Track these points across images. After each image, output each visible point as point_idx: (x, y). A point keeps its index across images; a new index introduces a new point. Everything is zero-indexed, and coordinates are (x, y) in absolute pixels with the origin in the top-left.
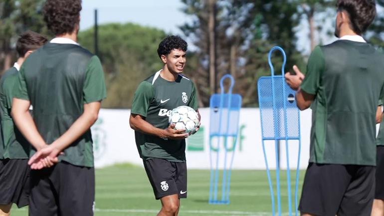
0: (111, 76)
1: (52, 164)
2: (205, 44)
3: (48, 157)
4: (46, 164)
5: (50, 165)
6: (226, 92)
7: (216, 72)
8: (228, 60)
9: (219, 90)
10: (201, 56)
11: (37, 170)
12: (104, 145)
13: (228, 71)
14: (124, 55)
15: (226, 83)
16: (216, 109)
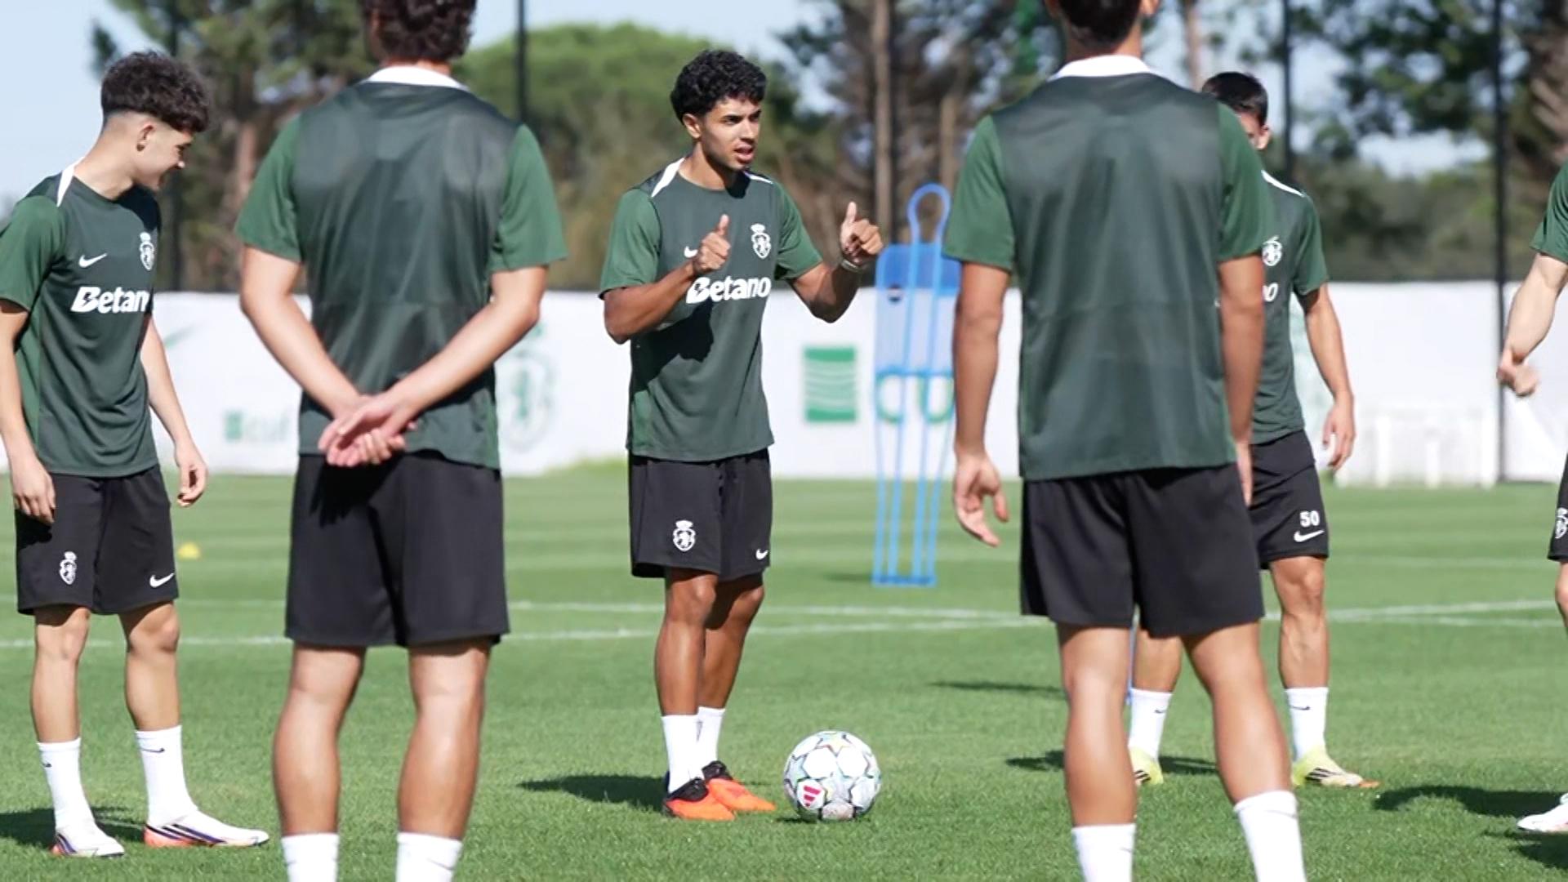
0: (567, 188)
1: (386, 454)
2: (861, 91)
3: (376, 432)
4: (368, 451)
5: (379, 454)
6: (926, 238)
7: (896, 176)
8: (932, 139)
9: (904, 233)
10: (849, 127)
11: (344, 470)
12: (548, 403)
13: (934, 173)
14: (609, 123)
15: (928, 212)
16: (895, 293)
